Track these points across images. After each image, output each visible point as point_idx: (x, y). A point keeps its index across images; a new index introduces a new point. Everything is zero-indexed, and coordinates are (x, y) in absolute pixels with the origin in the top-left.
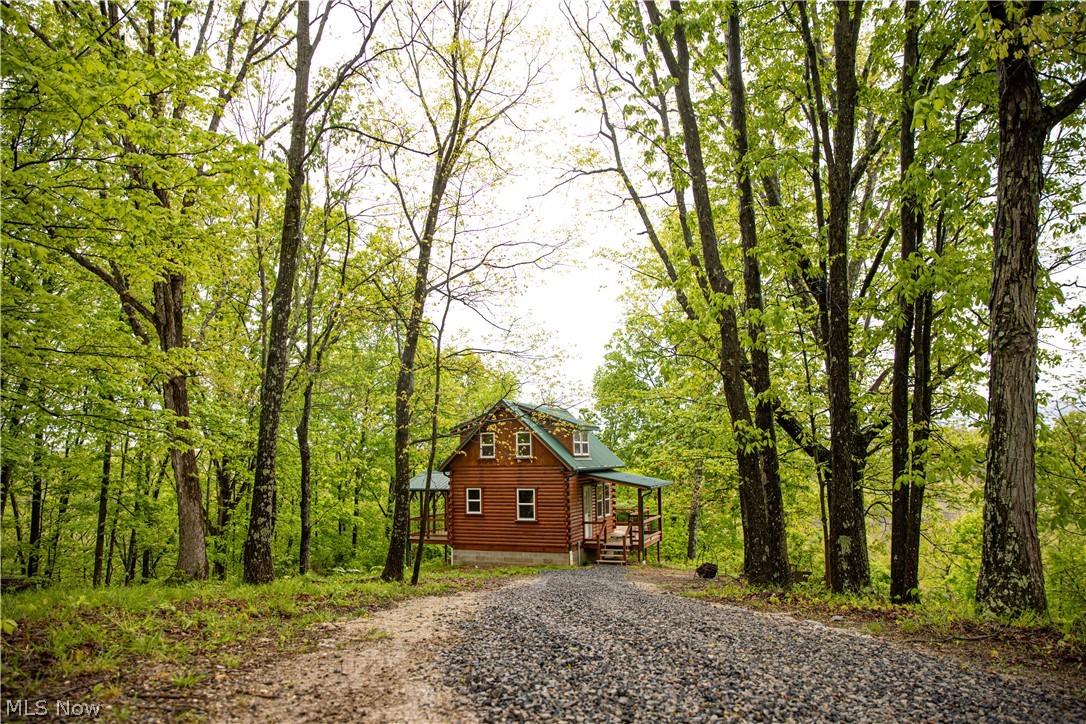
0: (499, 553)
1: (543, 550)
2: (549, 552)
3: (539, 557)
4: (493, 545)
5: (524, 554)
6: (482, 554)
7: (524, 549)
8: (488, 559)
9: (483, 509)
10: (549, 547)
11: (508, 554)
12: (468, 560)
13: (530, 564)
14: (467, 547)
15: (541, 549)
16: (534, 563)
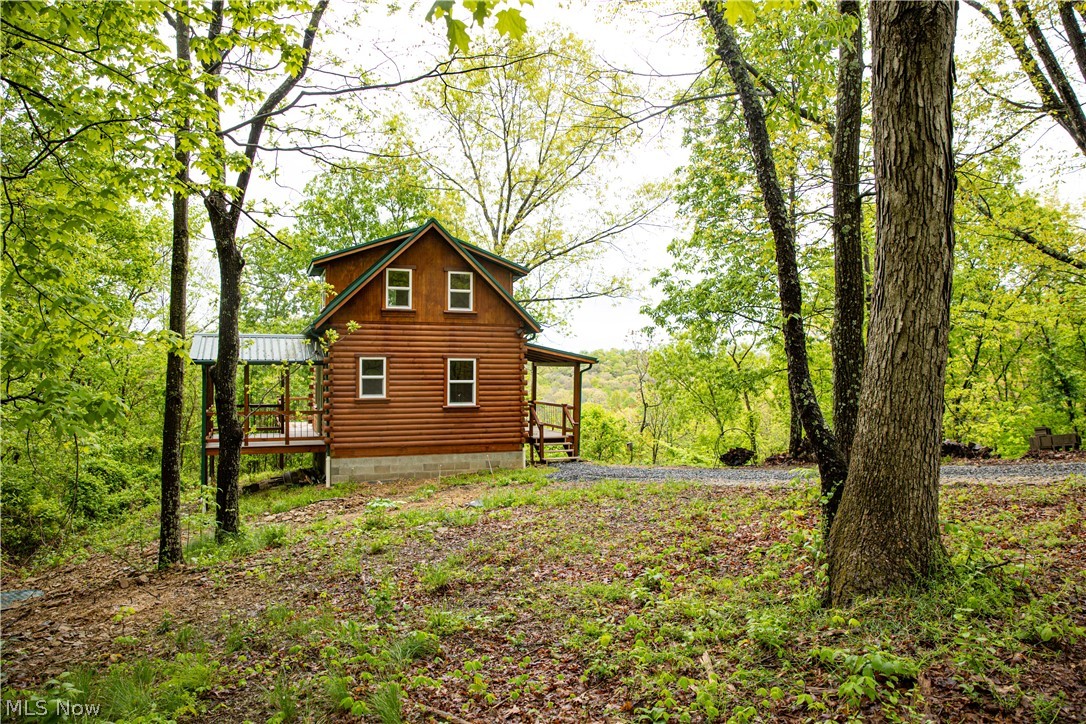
0: (416, 457)
1: (487, 448)
2: (495, 451)
3: (478, 460)
4: (406, 447)
5: (455, 457)
6: (385, 461)
7: (457, 449)
8: (394, 468)
9: (388, 391)
10: (494, 443)
11: (429, 459)
12: (358, 473)
13: (465, 471)
14: (356, 453)
15: (484, 448)
16: (472, 469)
